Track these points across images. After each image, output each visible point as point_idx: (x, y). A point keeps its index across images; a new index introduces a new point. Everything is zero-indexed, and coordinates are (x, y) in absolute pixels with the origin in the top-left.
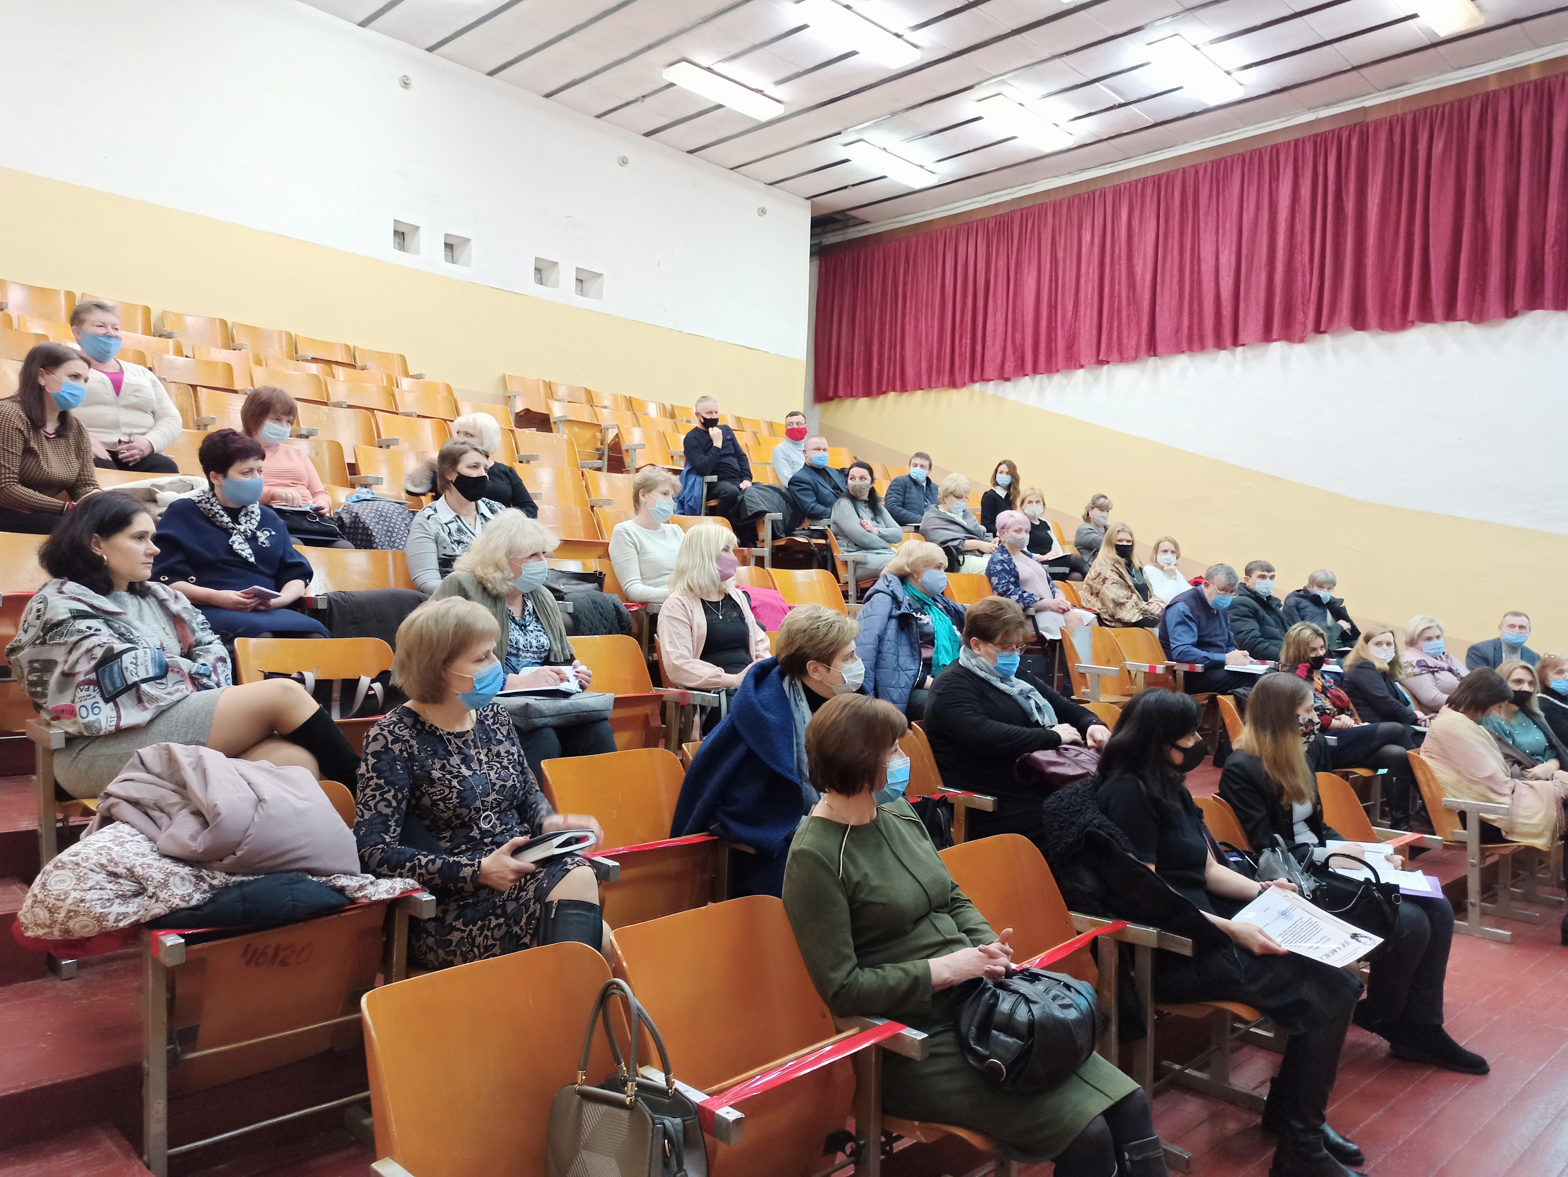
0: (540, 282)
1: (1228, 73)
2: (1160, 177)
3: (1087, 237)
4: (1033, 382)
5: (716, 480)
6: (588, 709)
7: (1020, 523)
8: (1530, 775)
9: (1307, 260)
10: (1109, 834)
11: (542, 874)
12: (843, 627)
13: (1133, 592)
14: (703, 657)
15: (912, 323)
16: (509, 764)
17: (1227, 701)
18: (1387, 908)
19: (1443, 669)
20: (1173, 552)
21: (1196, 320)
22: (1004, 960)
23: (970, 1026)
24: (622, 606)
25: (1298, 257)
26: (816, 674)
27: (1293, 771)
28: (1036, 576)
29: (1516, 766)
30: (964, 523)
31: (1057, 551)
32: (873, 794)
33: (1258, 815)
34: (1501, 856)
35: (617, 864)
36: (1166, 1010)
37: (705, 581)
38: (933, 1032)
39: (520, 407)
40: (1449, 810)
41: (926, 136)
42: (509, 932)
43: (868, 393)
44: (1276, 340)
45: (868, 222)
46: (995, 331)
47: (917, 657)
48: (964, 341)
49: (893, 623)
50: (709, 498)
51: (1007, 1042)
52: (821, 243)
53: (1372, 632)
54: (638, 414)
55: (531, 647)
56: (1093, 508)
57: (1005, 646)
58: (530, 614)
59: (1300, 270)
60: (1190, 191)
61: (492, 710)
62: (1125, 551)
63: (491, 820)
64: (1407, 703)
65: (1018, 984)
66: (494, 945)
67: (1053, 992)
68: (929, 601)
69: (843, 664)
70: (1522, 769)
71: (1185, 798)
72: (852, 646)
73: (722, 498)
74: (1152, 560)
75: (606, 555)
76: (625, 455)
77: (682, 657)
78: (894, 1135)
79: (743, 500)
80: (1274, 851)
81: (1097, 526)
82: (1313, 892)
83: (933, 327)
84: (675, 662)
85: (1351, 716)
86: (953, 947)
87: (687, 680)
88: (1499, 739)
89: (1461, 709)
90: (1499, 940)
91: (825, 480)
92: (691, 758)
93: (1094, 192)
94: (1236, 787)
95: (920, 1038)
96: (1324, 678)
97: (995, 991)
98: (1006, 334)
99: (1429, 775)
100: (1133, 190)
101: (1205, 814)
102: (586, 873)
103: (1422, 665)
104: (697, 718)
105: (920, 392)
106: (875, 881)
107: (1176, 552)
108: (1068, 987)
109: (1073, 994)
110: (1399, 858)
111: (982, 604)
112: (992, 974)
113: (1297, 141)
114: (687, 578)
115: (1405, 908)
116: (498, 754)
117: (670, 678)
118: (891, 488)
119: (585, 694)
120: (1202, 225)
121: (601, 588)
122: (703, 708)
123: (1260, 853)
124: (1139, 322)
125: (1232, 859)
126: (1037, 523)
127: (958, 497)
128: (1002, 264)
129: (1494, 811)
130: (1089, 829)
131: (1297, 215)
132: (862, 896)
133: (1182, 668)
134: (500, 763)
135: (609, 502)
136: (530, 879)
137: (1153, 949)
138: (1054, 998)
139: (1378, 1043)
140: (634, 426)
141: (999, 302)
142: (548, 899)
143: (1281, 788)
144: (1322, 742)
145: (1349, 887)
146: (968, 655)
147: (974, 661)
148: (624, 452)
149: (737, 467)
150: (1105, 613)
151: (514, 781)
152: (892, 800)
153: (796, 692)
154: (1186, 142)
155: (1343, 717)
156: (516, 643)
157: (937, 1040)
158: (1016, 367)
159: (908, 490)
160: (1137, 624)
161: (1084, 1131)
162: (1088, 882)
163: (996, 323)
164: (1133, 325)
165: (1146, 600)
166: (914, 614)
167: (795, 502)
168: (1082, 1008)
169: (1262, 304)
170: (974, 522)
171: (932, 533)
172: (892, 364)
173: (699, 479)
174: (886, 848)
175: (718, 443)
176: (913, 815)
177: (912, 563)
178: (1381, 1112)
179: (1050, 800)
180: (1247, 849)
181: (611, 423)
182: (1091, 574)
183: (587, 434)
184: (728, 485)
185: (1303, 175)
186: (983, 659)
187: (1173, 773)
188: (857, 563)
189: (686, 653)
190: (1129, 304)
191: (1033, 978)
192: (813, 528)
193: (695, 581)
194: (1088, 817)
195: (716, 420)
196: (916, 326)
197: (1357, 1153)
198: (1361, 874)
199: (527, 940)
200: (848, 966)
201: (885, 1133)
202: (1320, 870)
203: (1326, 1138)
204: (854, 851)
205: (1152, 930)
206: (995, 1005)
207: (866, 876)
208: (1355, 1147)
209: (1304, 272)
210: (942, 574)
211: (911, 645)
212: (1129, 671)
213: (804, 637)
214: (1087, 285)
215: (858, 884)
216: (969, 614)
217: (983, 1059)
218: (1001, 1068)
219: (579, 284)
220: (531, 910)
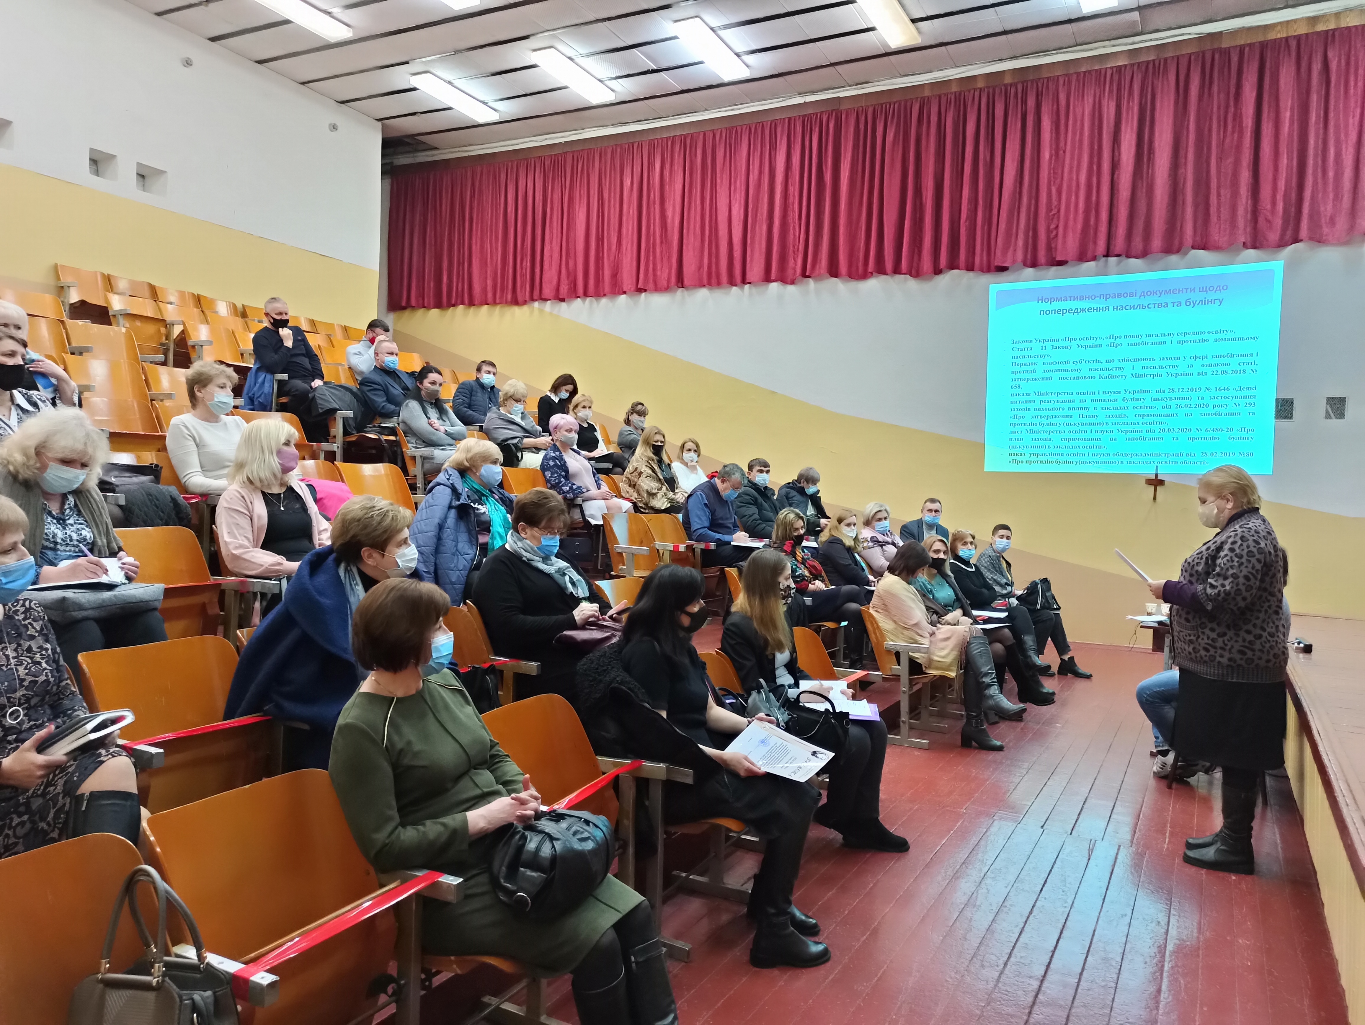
0: (97, 173)
1: (738, 55)
2: (685, 136)
3: (627, 182)
4: (584, 303)
5: (287, 378)
6: (134, 601)
7: (571, 424)
8: (944, 621)
9: (797, 217)
10: (629, 689)
11: (73, 767)
12: (397, 516)
13: (662, 484)
14: (264, 547)
15: (478, 244)
16: (42, 659)
17: (732, 572)
18: (840, 731)
19: (888, 543)
20: (695, 451)
21: (714, 260)
22: (533, 804)
23: (501, 867)
24: (181, 498)
25: (790, 214)
26: (371, 559)
27: (775, 627)
28: (584, 472)
29: (935, 615)
30: (523, 423)
31: (602, 450)
32: (419, 669)
33: (749, 664)
34: (923, 683)
35: (161, 751)
36: (672, 829)
37: (265, 474)
38: (469, 875)
39: (74, 297)
40: (889, 652)
41: (488, 76)
42: (34, 829)
43: (439, 305)
44: (774, 281)
45: (436, 148)
46: (551, 256)
47: (475, 542)
48: (524, 263)
49: (453, 513)
50: (279, 395)
51: (533, 876)
52: (392, 163)
53: (843, 516)
54: (206, 311)
55: (71, 540)
56: (632, 413)
57: (549, 529)
58: (70, 508)
59: (792, 225)
60: (709, 151)
61: (23, 605)
62: (657, 450)
63: (19, 716)
64: (863, 570)
65: (547, 825)
66: (16, 844)
67: (574, 828)
68: (487, 492)
69: (397, 550)
70: (939, 617)
71: (692, 654)
72: (406, 533)
73: (294, 396)
74: (678, 458)
75: (164, 449)
76: (190, 350)
77: (241, 546)
78: (434, 971)
79: (314, 397)
80: (759, 692)
81: (636, 428)
82: (787, 723)
83: (497, 249)
84: (235, 552)
85: (822, 581)
86: (489, 799)
87: (247, 569)
88: (924, 596)
89: (896, 573)
90: (920, 748)
91: (395, 381)
92: (245, 643)
93: (633, 144)
94: (733, 642)
95: (455, 883)
96: (803, 552)
97: (524, 833)
98: (561, 260)
99: (875, 625)
100: (664, 144)
101: (708, 666)
102: (124, 762)
103: (874, 540)
104: (257, 605)
105: (486, 306)
106: (418, 747)
107: (697, 451)
108: (587, 822)
109: (591, 828)
110: (850, 691)
111: (530, 494)
112: (523, 818)
113: (790, 119)
114: (246, 471)
115: (854, 730)
116: (29, 650)
117: (229, 567)
118: (458, 391)
119: (133, 585)
120: (718, 181)
121: (157, 480)
122: (263, 595)
123: (750, 695)
124: (669, 258)
125: (728, 701)
126: (585, 425)
127: (517, 401)
128: (557, 196)
129: (919, 651)
130: (613, 685)
131: (790, 181)
132: (406, 761)
133: (700, 546)
134: (31, 658)
135: (169, 396)
136: (59, 774)
137: (663, 781)
138: (575, 834)
139: (835, 835)
140: (202, 323)
141: (555, 231)
142: (79, 792)
143: (766, 641)
144: (801, 603)
145: (813, 717)
146: (515, 539)
147: (520, 544)
148: (190, 349)
149: (308, 366)
150: (640, 502)
151: (47, 676)
152: (437, 672)
153: (352, 578)
154: (706, 110)
155: (817, 582)
156: (53, 537)
157: (472, 882)
158: (569, 289)
159: (473, 393)
160: (666, 511)
161: (598, 942)
162: (611, 730)
163: (552, 251)
164: (665, 259)
165: (673, 491)
166: (472, 504)
167: (365, 400)
168: (598, 839)
169: (764, 250)
170: (532, 423)
171: (494, 432)
172: (460, 280)
173: (269, 377)
174: (430, 716)
175: (289, 343)
176: (457, 684)
177: (471, 458)
178: (834, 891)
179: (582, 663)
180: (741, 693)
181: (177, 319)
182: (629, 469)
183: (151, 329)
184: (299, 384)
185: (794, 149)
186: (528, 542)
187: (682, 634)
188: (424, 458)
189: (246, 543)
190: (662, 242)
191: (557, 817)
192: (383, 425)
193: (255, 474)
194: (613, 674)
195: (287, 321)
196: (482, 247)
197: (815, 926)
198: (822, 706)
199: (55, 835)
200: (389, 827)
201: (424, 970)
202: (793, 705)
203: (793, 917)
204: (400, 721)
205: (662, 765)
206: (523, 845)
207: (409, 743)
208: (814, 921)
209: (794, 226)
210: (498, 469)
211: (469, 532)
212: (658, 550)
213: (359, 525)
214: (628, 223)
215: (401, 751)
216: (518, 503)
217: (511, 893)
218: (527, 900)
219: (141, 179)
220: (60, 804)
